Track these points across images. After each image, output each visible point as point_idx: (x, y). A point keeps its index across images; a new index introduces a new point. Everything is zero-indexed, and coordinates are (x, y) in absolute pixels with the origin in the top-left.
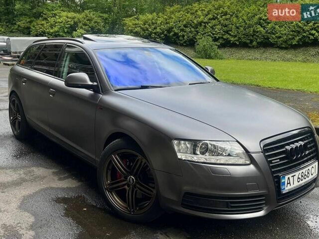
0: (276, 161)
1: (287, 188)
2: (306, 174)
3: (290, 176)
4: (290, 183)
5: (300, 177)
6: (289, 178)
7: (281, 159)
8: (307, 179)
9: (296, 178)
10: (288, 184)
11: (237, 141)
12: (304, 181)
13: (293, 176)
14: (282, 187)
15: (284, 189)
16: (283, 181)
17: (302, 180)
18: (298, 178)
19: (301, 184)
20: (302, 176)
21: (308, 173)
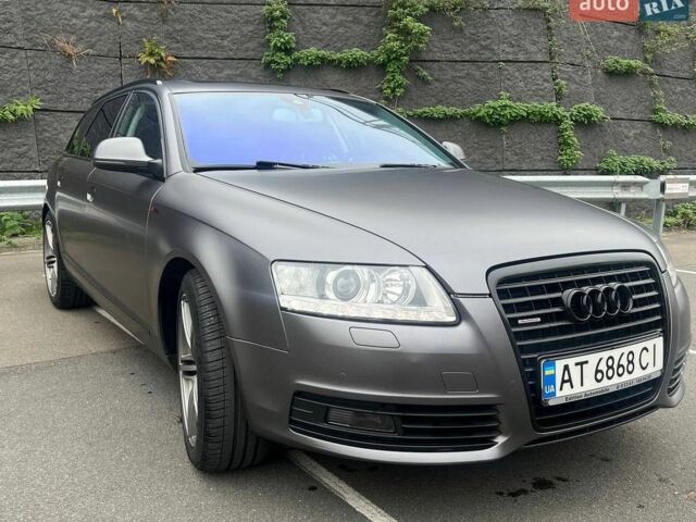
0: (530, 320)
1: (560, 394)
2: (624, 362)
3: (571, 362)
4: (570, 381)
5: (603, 367)
6: (566, 368)
7: (545, 318)
8: (626, 377)
9: (589, 370)
10: (563, 381)
11: (427, 267)
12: (616, 380)
13: (581, 364)
14: (548, 390)
15: (554, 394)
16: (548, 372)
17: (609, 378)
18: (597, 371)
19: (606, 388)
20: (609, 367)
21: (631, 362)
